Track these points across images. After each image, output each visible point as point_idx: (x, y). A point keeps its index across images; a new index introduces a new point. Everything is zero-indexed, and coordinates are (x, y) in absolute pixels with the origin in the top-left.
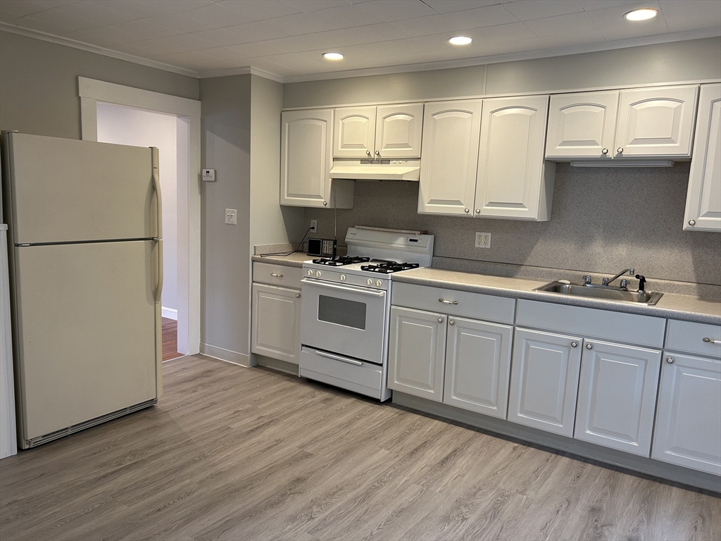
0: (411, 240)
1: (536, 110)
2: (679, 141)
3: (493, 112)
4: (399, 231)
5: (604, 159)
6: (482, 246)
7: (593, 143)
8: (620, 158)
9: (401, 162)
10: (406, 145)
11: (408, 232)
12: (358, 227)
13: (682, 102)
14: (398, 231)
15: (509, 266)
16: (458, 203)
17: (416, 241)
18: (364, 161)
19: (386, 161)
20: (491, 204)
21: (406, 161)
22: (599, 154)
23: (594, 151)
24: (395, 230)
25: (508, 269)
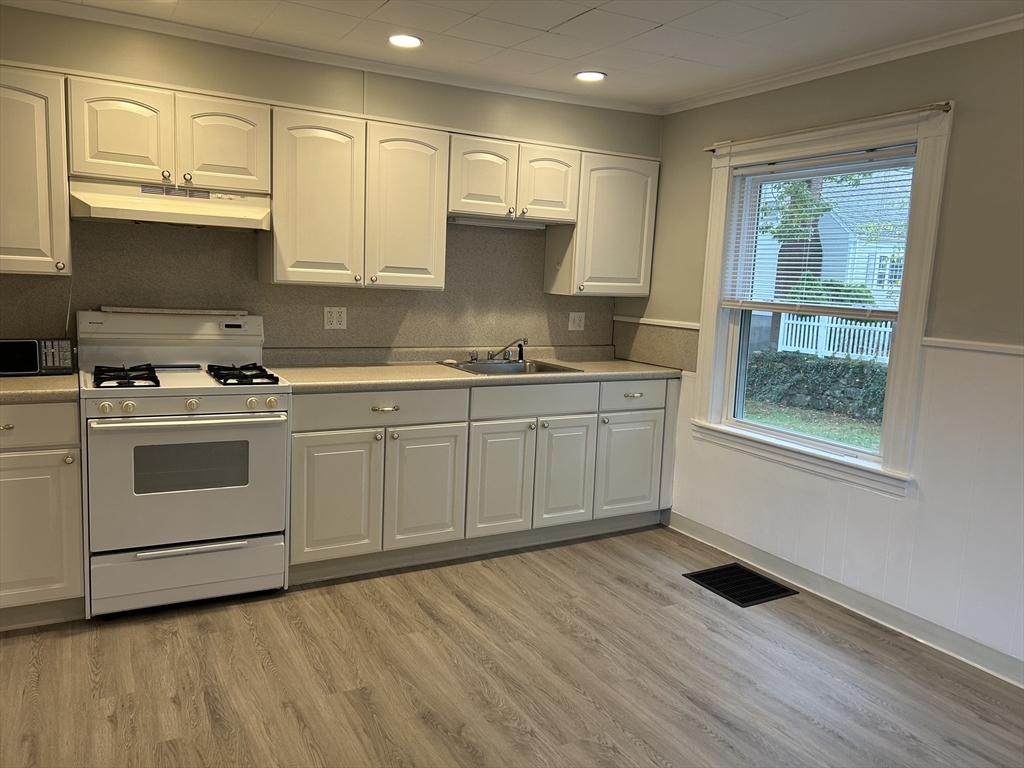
0: (227, 326)
1: (435, 149)
2: (568, 205)
3: (381, 142)
4: (206, 312)
5: (507, 219)
6: (336, 326)
7: (497, 199)
8: (522, 220)
9: (232, 196)
10: (244, 171)
11: (225, 312)
12: (108, 309)
13: (569, 166)
14: (202, 312)
15: (377, 350)
16: (341, 266)
17: (239, 326)
18: (148, 187)
19: (204, 193)
20: (387, 269)
21: (242, 196)
22: (504, 213)
23: (498, 209)
24: (198, 312)
25: (376, 354)
